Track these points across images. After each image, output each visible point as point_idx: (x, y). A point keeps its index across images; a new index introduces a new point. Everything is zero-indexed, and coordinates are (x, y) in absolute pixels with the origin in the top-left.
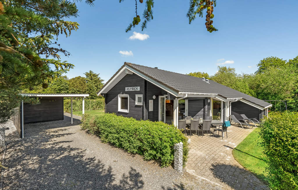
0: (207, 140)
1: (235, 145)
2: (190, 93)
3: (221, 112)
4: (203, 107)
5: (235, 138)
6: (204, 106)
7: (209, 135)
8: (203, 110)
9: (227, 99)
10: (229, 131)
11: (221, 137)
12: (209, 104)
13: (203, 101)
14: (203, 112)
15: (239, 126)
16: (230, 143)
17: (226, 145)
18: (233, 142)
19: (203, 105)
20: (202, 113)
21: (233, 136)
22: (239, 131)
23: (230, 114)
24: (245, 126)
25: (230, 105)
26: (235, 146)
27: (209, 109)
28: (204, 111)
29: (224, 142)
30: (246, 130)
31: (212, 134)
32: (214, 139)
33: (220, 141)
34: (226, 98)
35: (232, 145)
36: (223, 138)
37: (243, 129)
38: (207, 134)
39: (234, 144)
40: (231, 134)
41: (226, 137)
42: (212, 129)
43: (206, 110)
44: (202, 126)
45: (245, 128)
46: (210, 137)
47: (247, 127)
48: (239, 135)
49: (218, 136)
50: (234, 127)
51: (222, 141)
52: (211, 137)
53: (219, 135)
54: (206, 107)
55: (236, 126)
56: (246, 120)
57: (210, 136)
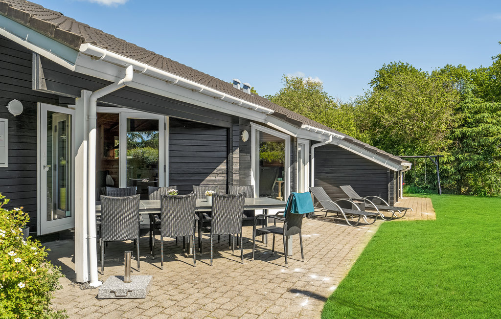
0: (227, 275)
1: (331, 284)
2: (146, 67)
3: (284, 180)
4: (225, 154)
5: (330, 255)
6: (228, 154)
7: (238, 252)
8: (223, 166)
9: (303, 126)
10: (309, 236)
11: (282, 259)
12: (245, 149)
13: (224, 132)
14: (225, 175)
15: (336, 221)
16: (314, 276)
17: (299, 286)
18: (322, 273)
19: (225, 149)
20: (222, 178)
21: (323, 252)
22: (338, 232)
23: (313, 185)
24: (355, 220)
25: (310, 156)
26: (333, 289)
27: (245, 167)
28: (228, 172)
29: (291, 276)
30: (359, 229)
31: (251, 251)
32: (254, 269)
33: (276, 272)
34: (298, 124)
35: (318, 283)
36: (289, 260)
37: (350, 228)
38: (231, 252)
39: (326, 279)
40: (315, 243)
41: (299, 255)
42: (247, 232)
43: (236, 166)
44: (208, 218)
45: (353, 224)
46: (239, 259)
47: (361, 221)
48: (340, 247)
49: (270, 256)
50: (323, 223)
51: (283, 270)
52: (246, 262)
53: (277, 252)
54: (236, 156)
55: (330, 221)
56: (357, 202)
57: (240, 257)
